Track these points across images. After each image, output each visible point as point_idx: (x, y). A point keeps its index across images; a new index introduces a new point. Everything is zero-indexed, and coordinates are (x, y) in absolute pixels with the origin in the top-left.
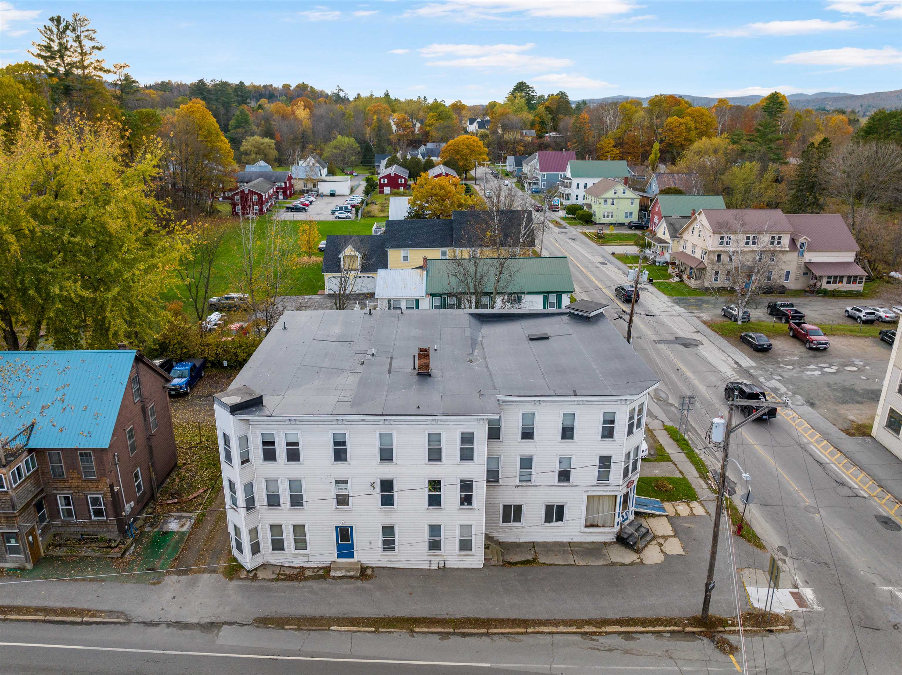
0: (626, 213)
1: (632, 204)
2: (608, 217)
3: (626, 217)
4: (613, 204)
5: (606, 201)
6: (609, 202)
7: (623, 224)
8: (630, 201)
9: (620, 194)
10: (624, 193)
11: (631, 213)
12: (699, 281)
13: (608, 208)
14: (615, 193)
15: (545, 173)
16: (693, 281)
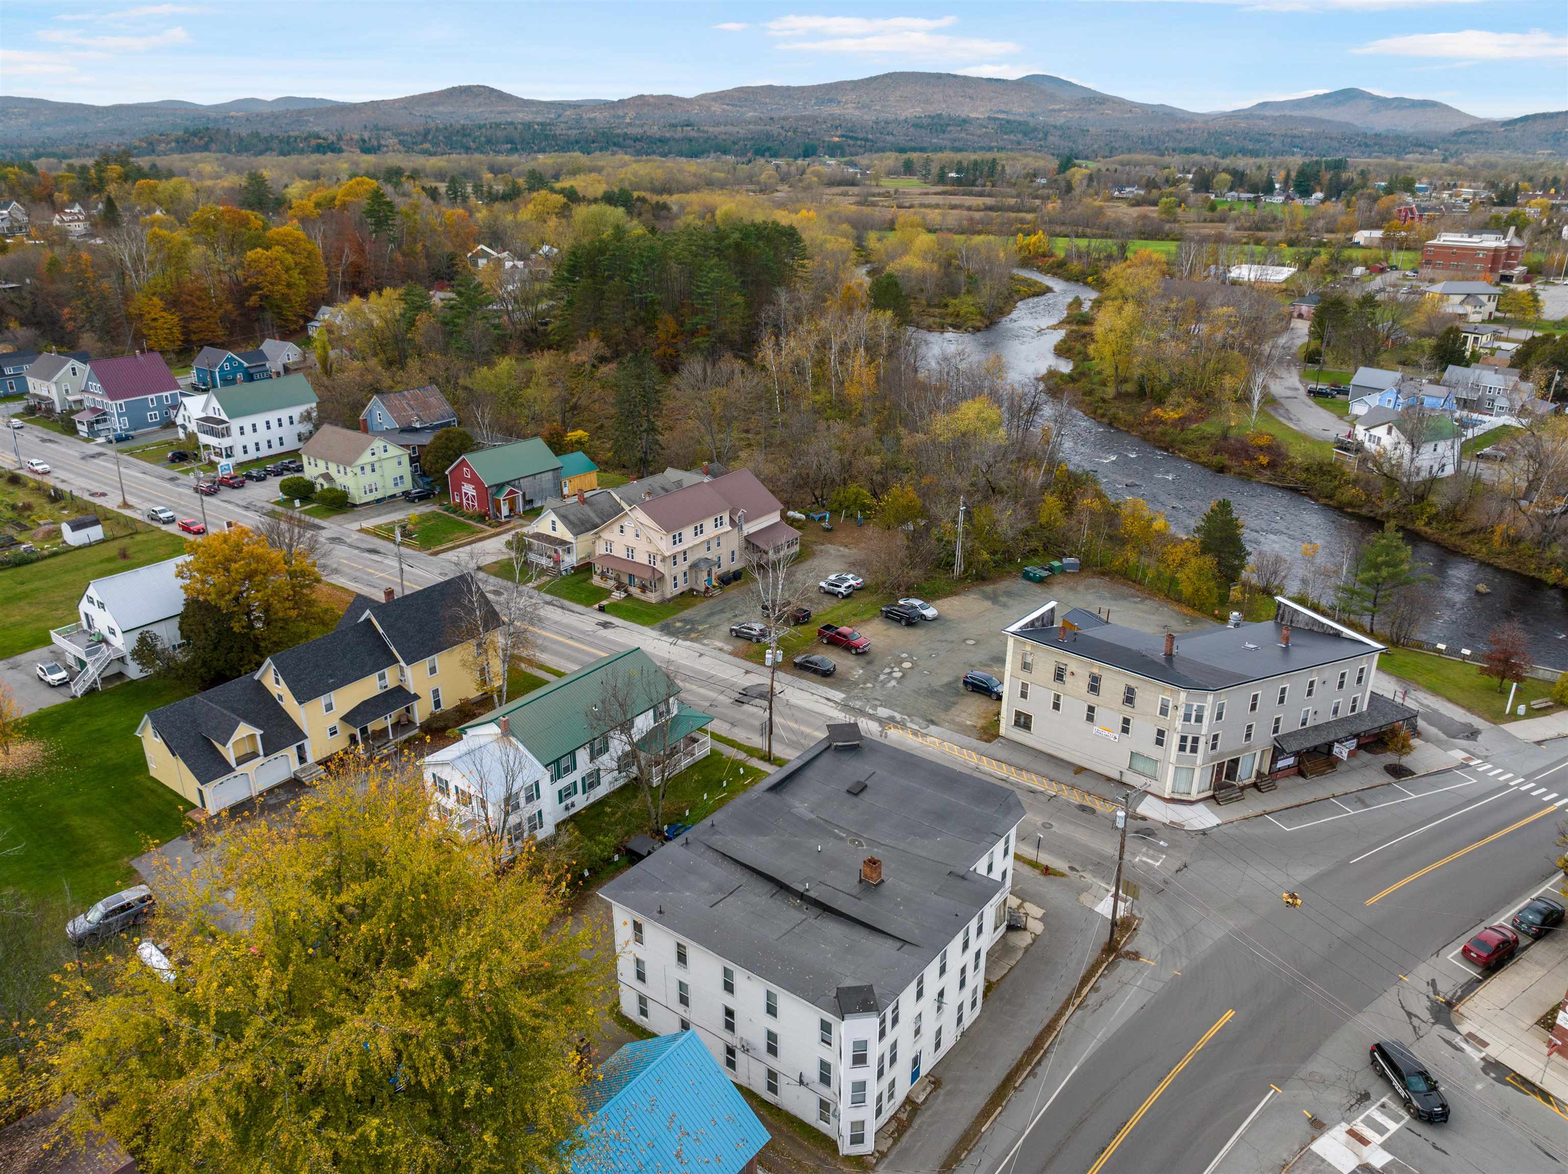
0: (395, 479)
1: (400, 463)
2: (371, 491)
3: (396, 484)
4: (373, 470)
5: (362, 469)
6: (368, 469)
7: (394, 496)
8: (396, 461)
9: (380, 453)
10: (386, 451)
11: (401, 477)
12: (658, 593)
13: (369, 478)
14: (373, 454)
15: (122, 402)
16: (649, 594)
